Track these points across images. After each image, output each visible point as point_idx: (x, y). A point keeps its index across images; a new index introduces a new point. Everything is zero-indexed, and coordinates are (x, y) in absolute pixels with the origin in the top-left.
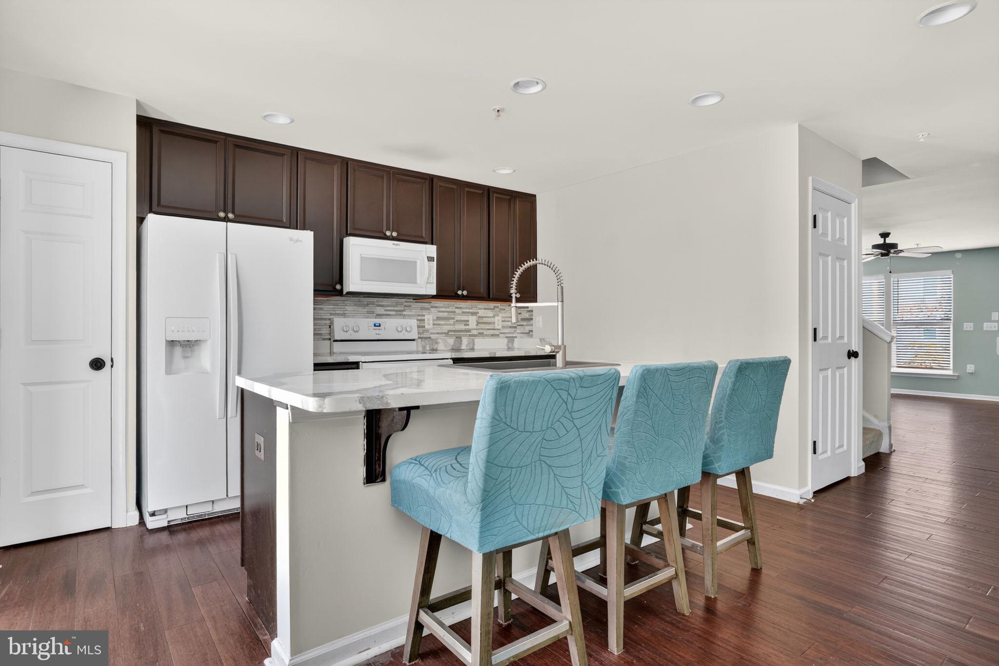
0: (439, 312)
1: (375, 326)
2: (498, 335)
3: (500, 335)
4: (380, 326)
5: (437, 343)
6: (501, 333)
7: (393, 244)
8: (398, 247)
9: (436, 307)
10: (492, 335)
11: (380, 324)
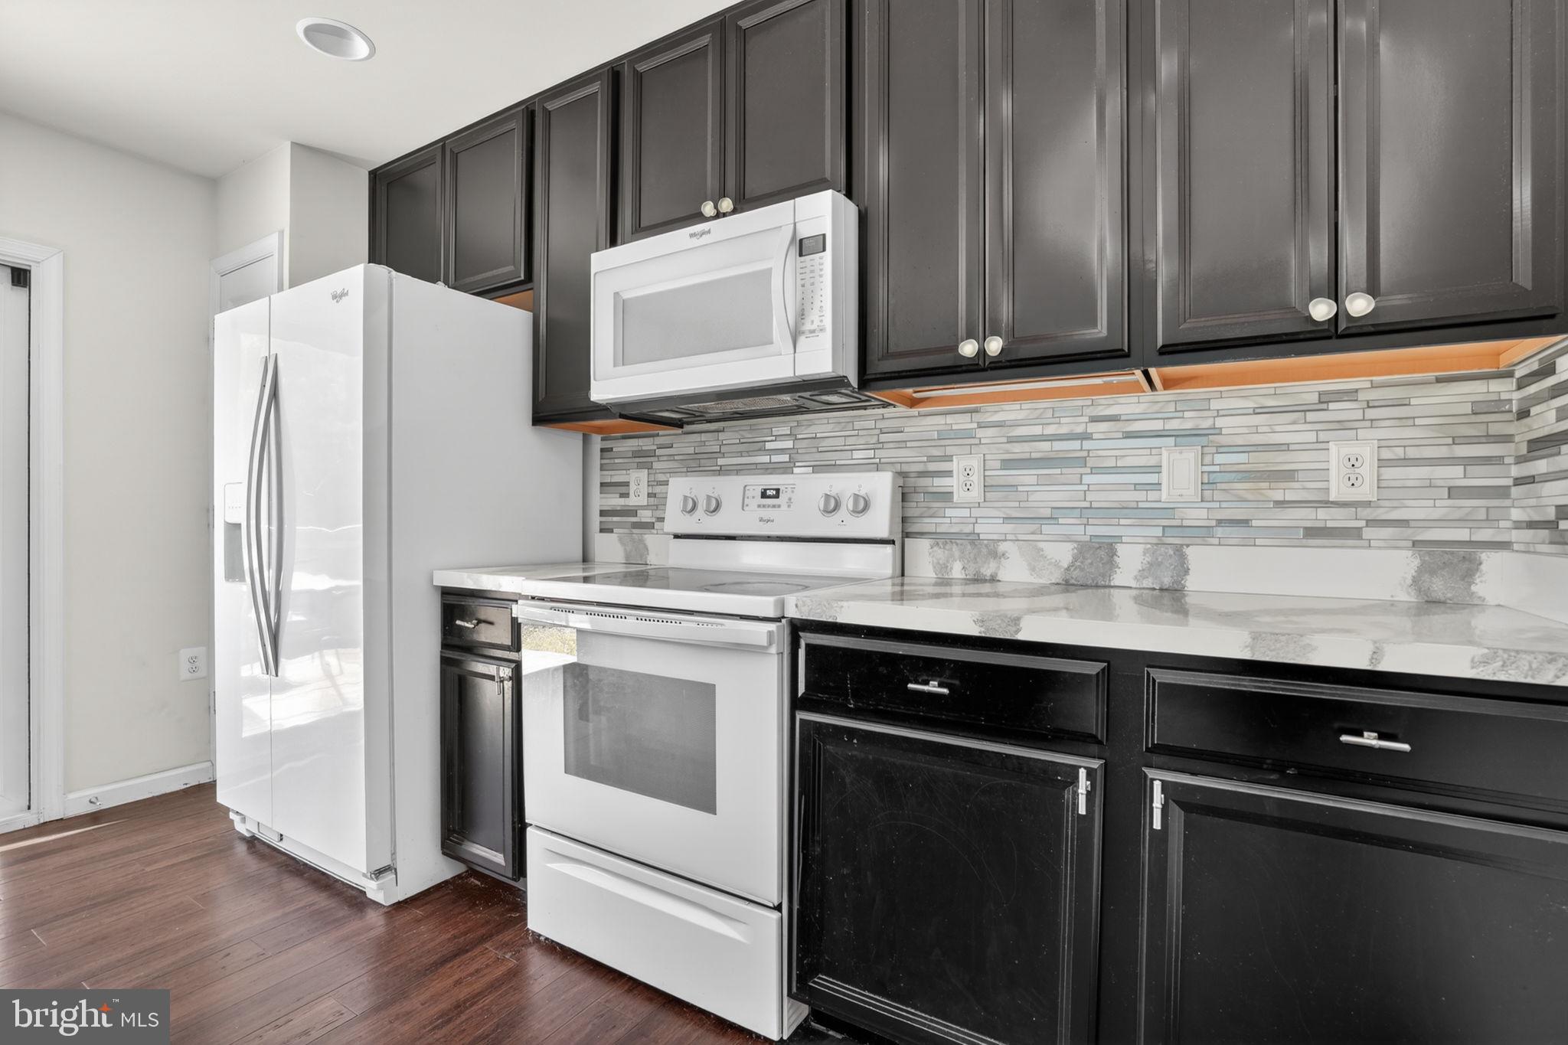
0: (1011, 440)
1: (764, 495)
2: (1355, 533)
3: (1368, 533)
4: (777, 496)
5: (995, 555)
6: (1370, 523)
7: (692, 235)
8: (705, 240)
9: (1000, 425)
10: (1312, 532)
11: (778, 490)
